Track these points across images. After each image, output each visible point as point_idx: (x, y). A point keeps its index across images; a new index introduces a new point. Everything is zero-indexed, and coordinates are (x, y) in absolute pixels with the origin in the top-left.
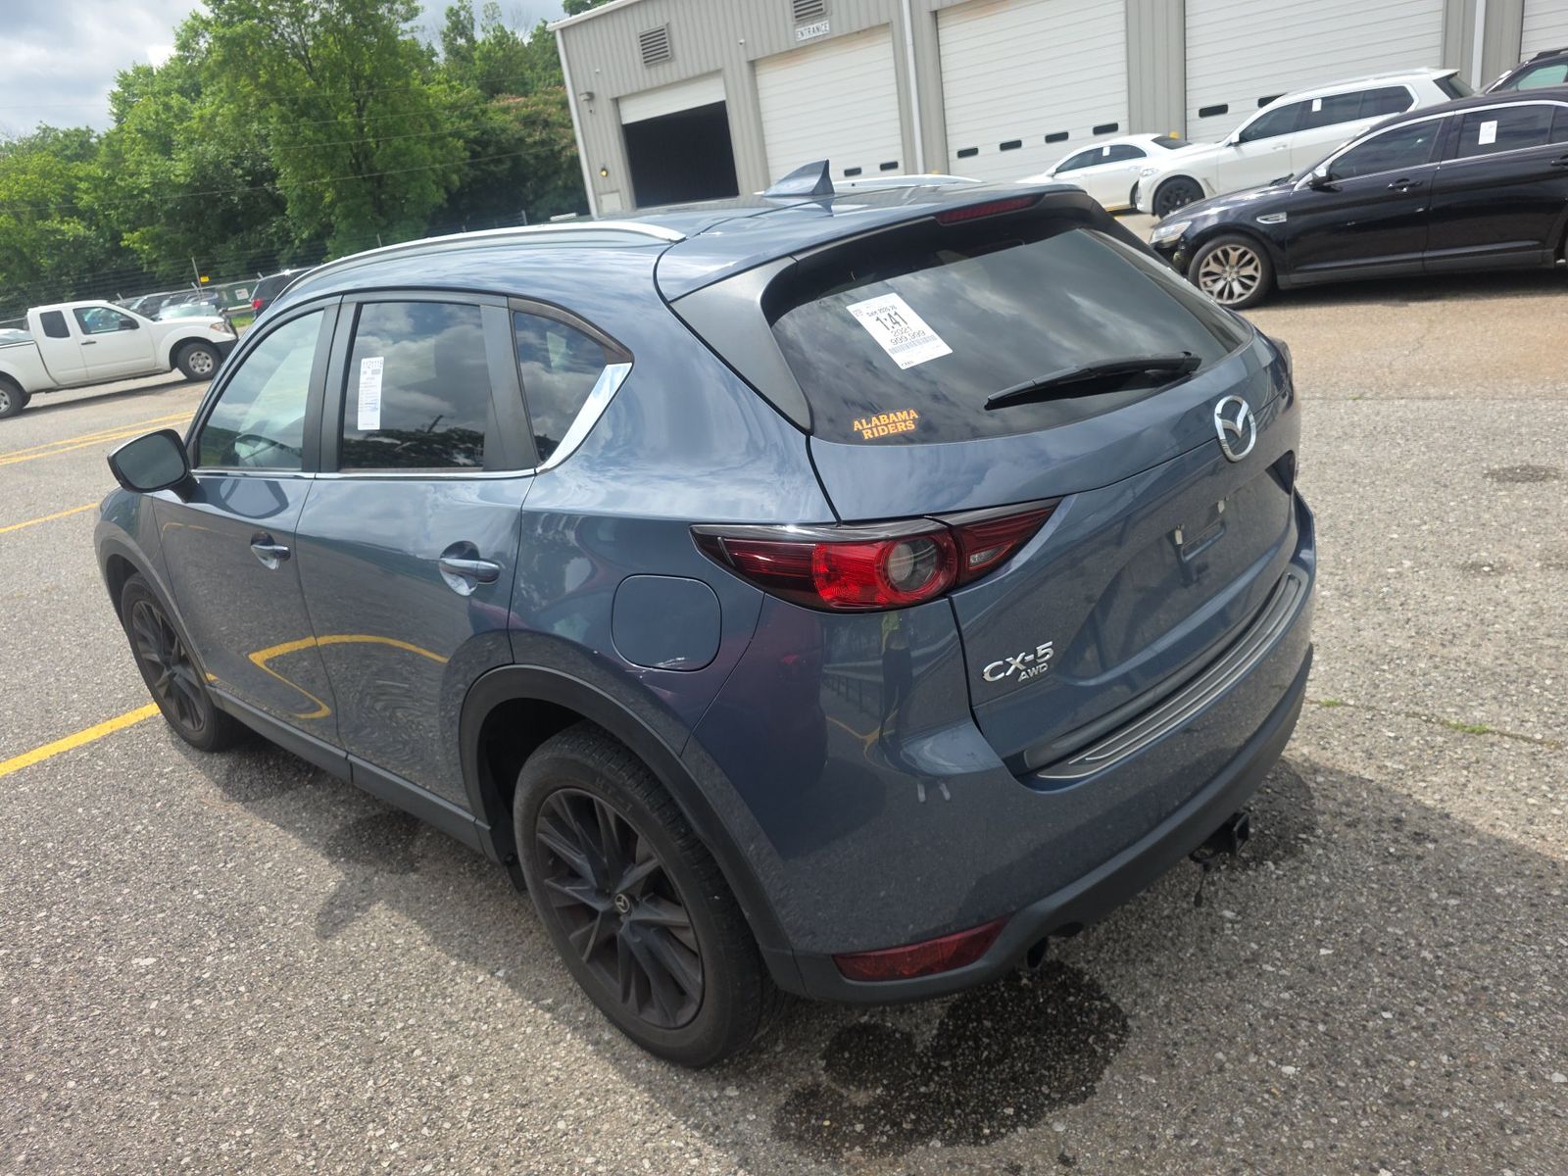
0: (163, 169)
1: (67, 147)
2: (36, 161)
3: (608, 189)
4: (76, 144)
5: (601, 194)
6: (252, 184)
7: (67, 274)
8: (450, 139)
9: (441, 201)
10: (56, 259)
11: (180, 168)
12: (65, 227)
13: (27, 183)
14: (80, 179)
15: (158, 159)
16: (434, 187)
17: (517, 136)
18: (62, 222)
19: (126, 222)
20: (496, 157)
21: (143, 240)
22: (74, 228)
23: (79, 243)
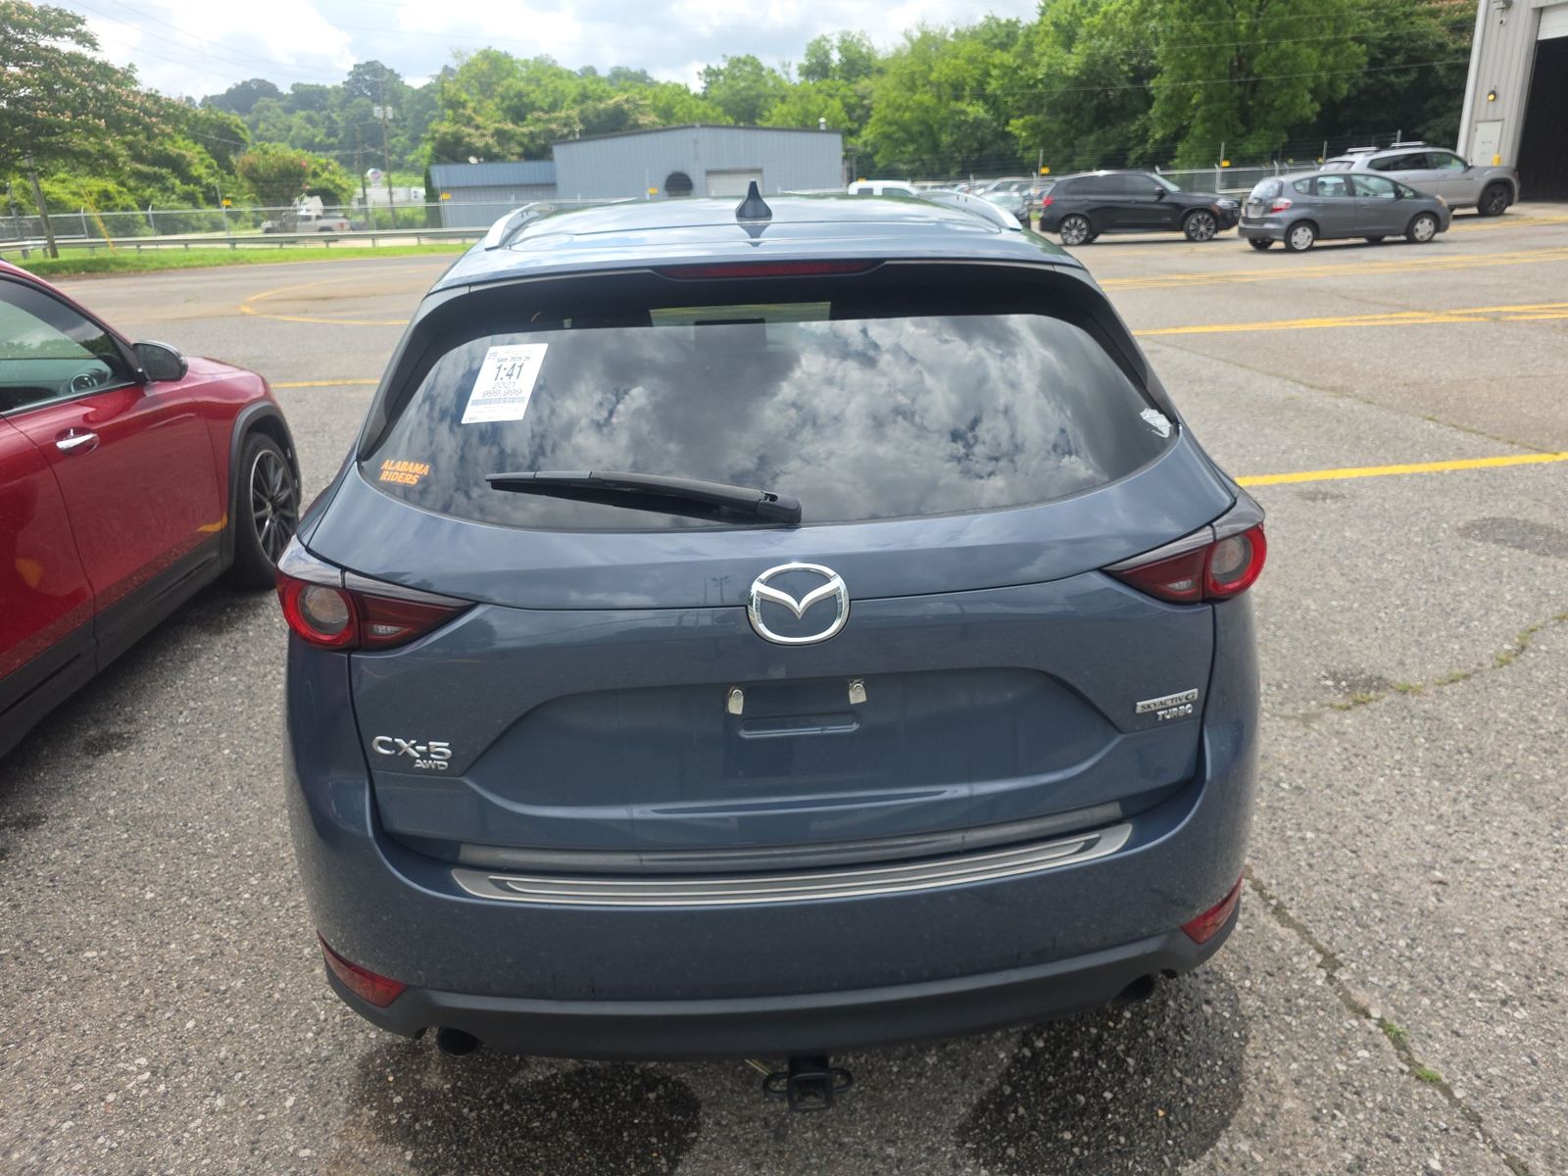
0: (1060, 61)
1: (996, 36)
2: (969, 48)
3: (1490, 117)
4: (1004, 34)
5: (1477, 122)
6: (1132, 81)
7: (960, 152)
8: (1352, 43)
9: (1310, 114)
10: (955, 137)
11: (1073, 61)
12: (970, 109)
13: (955, 68)
14: (995, 67)
15: (1061, 51)
16: (1308, 97)
17: (1440, 41)
18: (970, 104)
19: (1019, 108)
20: (1402, 67)
21: (1024, 127)
22: (976, 111)
23: (978, 124)
